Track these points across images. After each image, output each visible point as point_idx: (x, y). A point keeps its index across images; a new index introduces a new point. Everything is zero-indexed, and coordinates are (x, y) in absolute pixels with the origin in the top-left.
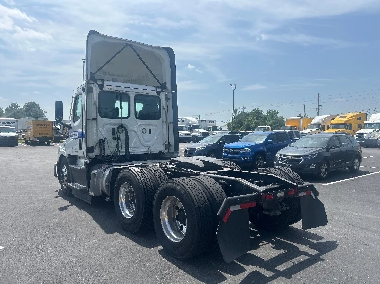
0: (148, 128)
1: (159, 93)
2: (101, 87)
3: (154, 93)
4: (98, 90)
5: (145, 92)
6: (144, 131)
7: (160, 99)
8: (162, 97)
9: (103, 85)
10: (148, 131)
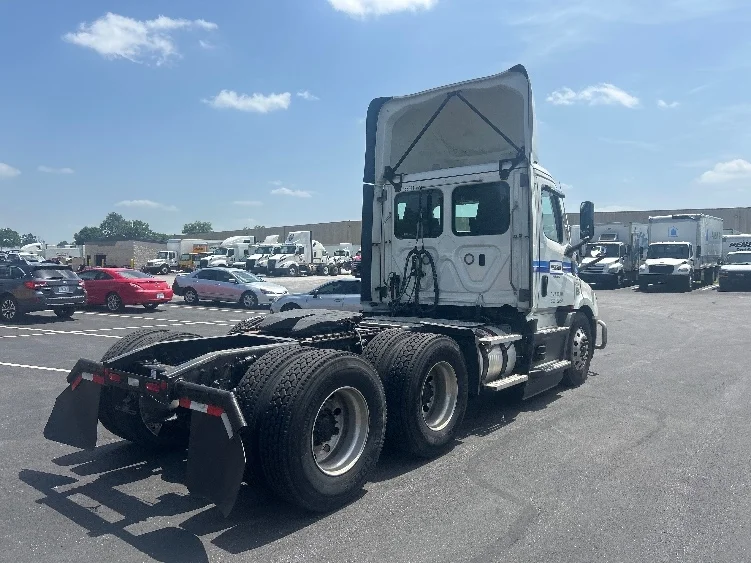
0: (477, 253)
1: (504, 174)
2: (398, 187)
3: (495, 177)
4: (395, 194)
5: (469, 180)
6: (469, 260)
7: (507, 187)
8: (513, 180)
9: (401, 182)
10: (477, 260)
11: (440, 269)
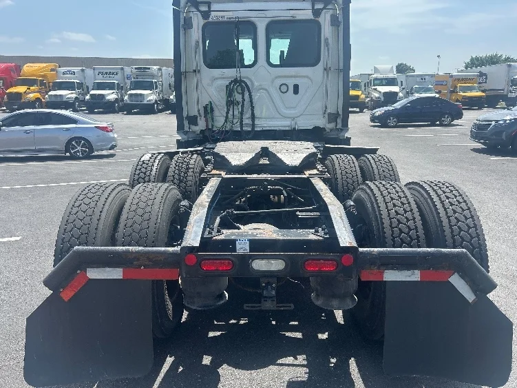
0: (291, 83)
1: (317, 13)
2: (206, 15)
3: (307, 14)
4: (202, 22)
5: (287, 15)
6: (284, 89)
7: (319, 26)
8: (325, 20)
9: (210, 11)
10: (291, 89)
11: (256, 97)
